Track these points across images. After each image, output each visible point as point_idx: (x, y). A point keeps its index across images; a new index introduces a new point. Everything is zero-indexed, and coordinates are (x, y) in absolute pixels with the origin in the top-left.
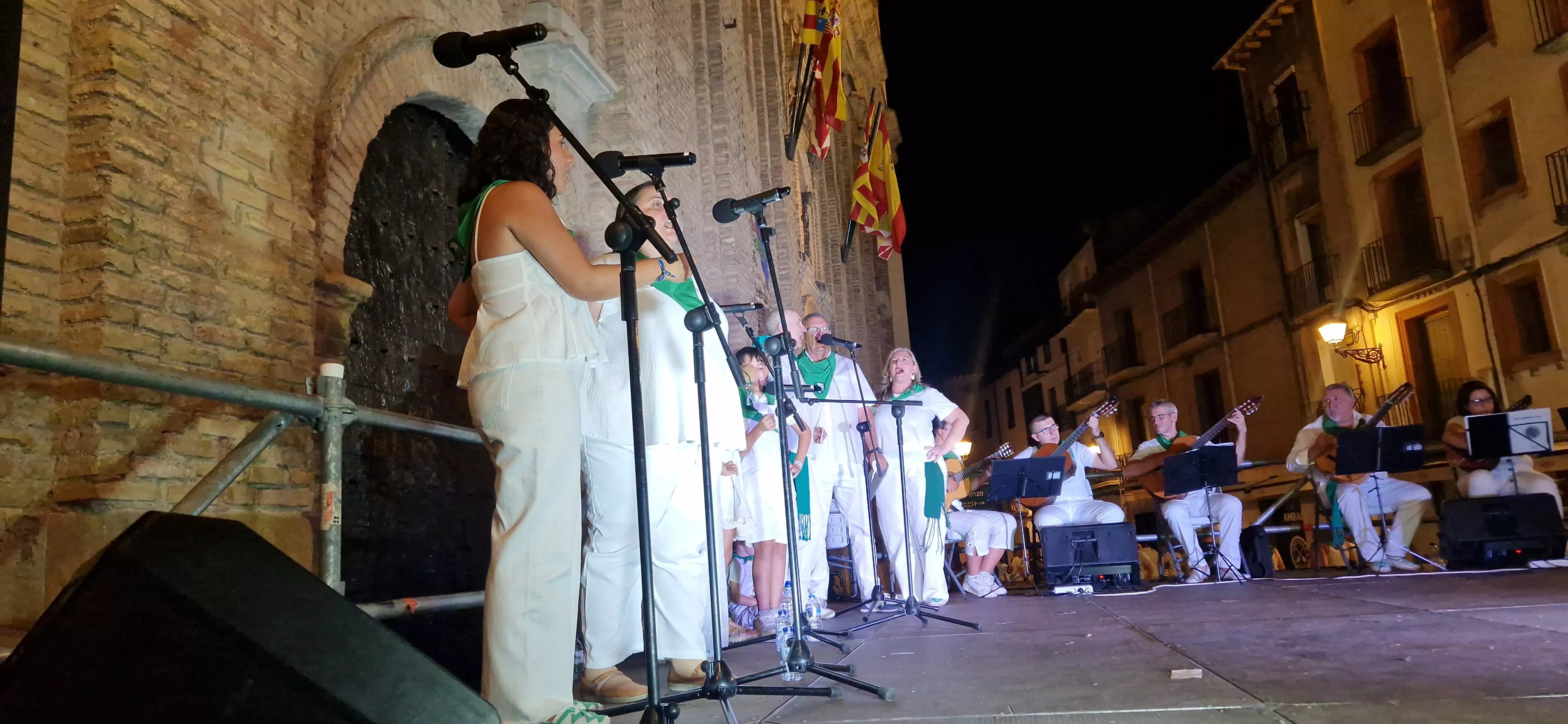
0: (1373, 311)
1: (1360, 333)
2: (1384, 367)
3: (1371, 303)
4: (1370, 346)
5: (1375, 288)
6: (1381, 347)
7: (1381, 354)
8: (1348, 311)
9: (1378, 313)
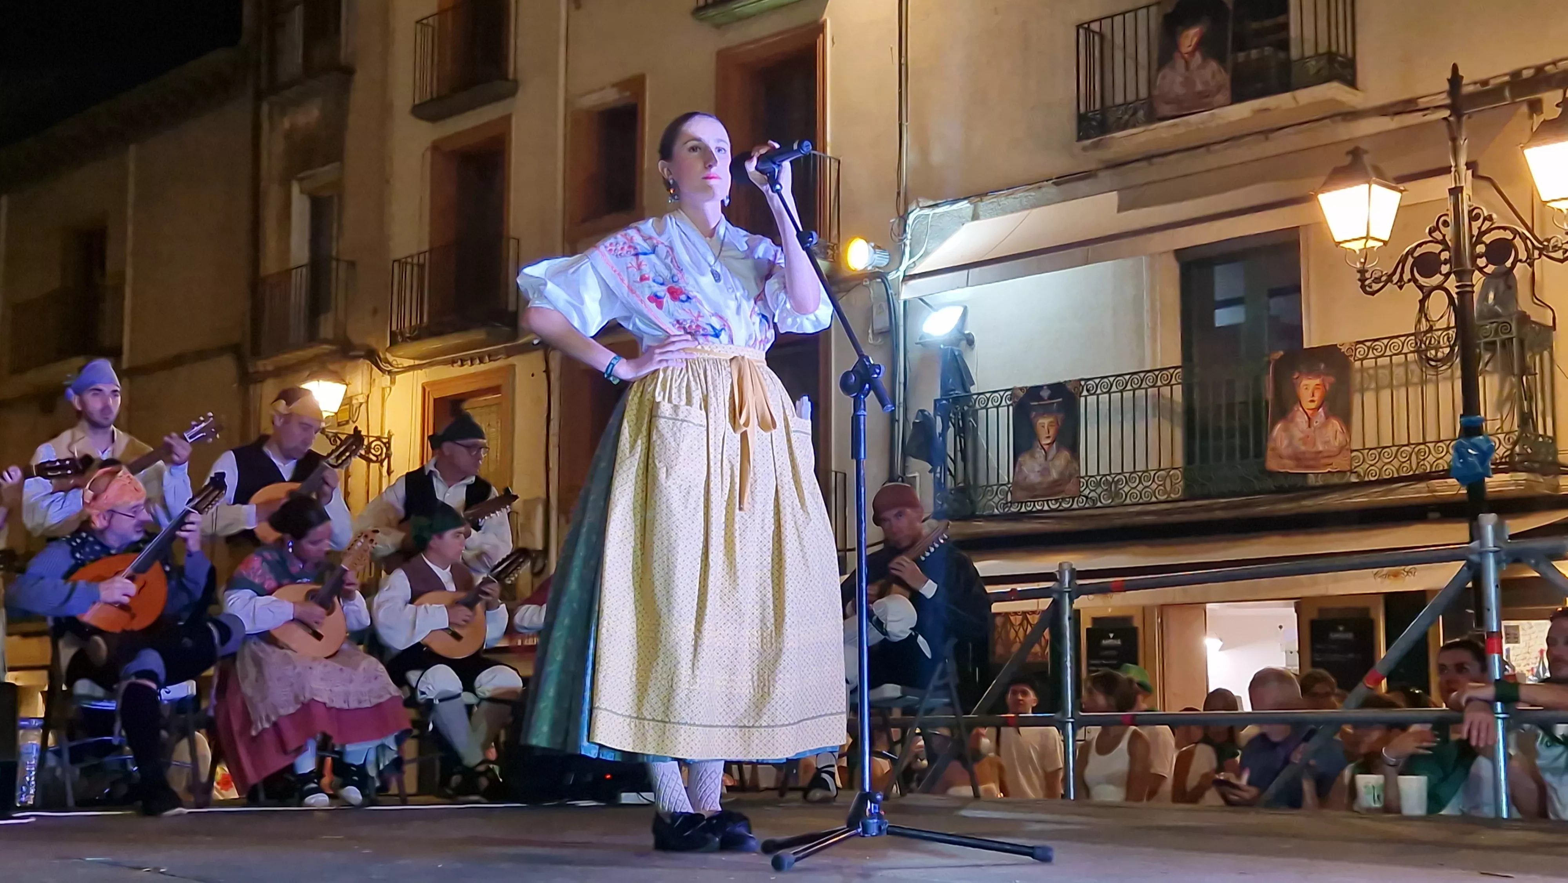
0: (389, 372)
1: (364, 406)
2: (389, 472)
3: (390, 358)
4: (375, 432)
5: (402, 334)
6: (389, 438)
7: (388, 449)
8: (350, 365)
9: (397, 377)
